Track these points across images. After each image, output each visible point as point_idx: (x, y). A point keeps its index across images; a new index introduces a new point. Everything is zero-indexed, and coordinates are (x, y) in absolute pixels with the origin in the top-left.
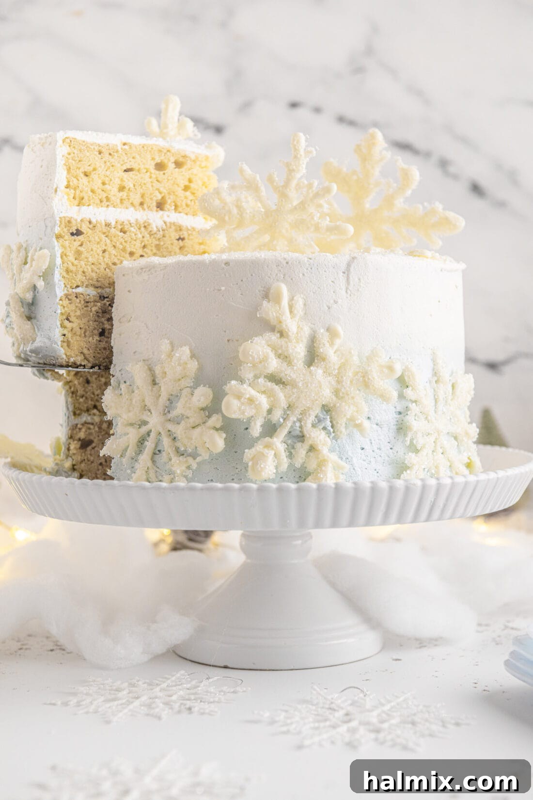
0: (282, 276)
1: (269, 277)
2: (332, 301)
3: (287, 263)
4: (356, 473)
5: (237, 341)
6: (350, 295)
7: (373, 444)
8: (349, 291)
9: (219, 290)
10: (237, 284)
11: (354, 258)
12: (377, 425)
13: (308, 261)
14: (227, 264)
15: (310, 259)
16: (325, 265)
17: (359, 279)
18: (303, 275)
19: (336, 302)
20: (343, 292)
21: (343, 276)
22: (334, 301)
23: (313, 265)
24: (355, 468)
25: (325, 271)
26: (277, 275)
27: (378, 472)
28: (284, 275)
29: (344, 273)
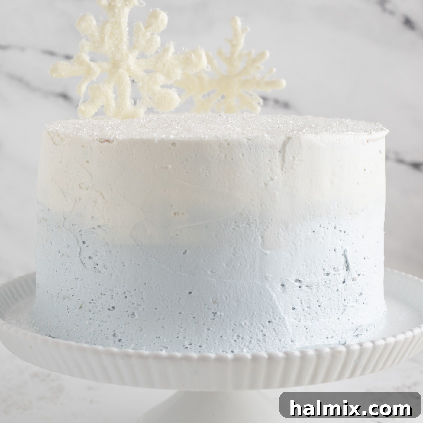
0: (224, 156)
1: (212, 157)
2: (269, 179)
3: (228, 144)
4: (288, 331)
5: (183, 214)
6: (285, 172)
7: (303, 304)
8: (284, 169)
9: (167, 168)
10: (183, 163)
11: (289, 138)
12: (307, 286)
13: (247, 142)
14: (174, 144)
15: (249, 140)
16: (263, 146)
17: (294, 158)
18: (243, 155)
19: (272, 179)
20: (279, 170)
21: (279, 155)
22: (271, 178)
23: (252, 145)
24: (287, 327)
25: (263, 151)
26: (219, 155)
27: (307, 329)
28: (226, 155)
29: (280, 152)
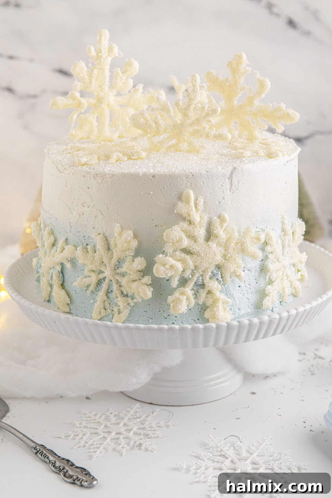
0: (190, 184)
1: (182, 185)
2: (221, 198)
3: (193, 176)
4: (236, 302)
5: (161, 226)
6: (233, 193)
7: (246, 283)
8: (232, 191)
9: (149, 194)
10: (161, 190)
11: (235, 168)
12: (248, 270)
13: (206, 173)
14: (154, 176)
15: (208, 172)
16: (217, 175)
17: (238, 182)
18: (203, 183)
19: (224, 198)
20: (228, 191)
21: (228, 181)
22: (223, 198)
23: (209, 176)
24: (235, 300)
25: (217, 179)
26: (186, 184)
27: (248, 300)
28: (191, 183)
29: (229, 178)
